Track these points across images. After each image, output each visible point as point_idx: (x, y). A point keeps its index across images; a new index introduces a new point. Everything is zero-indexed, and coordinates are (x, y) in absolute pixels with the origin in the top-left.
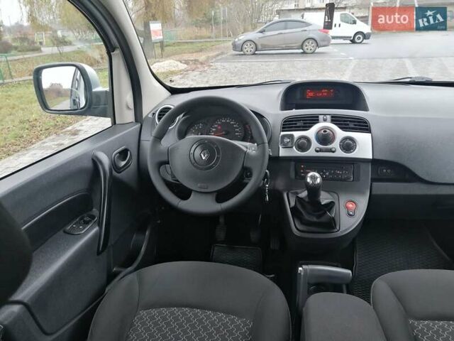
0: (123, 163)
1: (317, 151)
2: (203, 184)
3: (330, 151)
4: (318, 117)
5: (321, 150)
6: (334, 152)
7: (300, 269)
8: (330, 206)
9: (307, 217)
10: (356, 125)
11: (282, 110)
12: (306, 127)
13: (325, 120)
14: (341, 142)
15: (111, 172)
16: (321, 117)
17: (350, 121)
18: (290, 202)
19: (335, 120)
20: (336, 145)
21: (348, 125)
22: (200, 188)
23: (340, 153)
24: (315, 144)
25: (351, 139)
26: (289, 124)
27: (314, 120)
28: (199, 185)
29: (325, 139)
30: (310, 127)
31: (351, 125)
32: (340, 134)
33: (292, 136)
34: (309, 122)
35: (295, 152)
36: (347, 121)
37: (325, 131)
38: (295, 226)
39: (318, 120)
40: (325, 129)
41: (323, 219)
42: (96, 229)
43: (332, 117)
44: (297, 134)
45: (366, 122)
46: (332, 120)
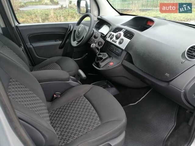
1: (112, 41)
4: (123, 29)
10: (130, 36)
12: (117, 32)
23: (117, 44)
36: (128, 33)
42: (61, 42)
43: (126, 30)
45: (133, 36)
46: (125, 32)
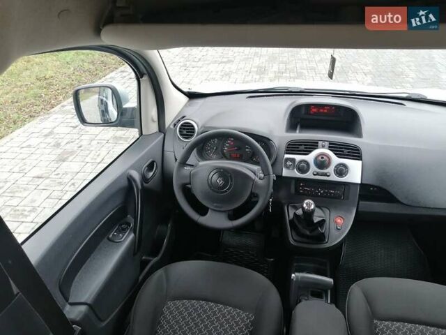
0: (151, 174)
1: (314, 175)
2: (218, 205)
3: (325, 175)
4: (317, 143)
5: (318, 174)
6: (328, 176)
7: (293, 275)
8: (322, 223)
9: (302, 230)
10: (349, 152)
11: (287, 130)
12: (307, 151)
13: (323, 147)
14: (336, 167)
15: (142, 185)
16: (320, 143)
17: (345, 149)
18: (290, 213)
19: (332, 146)
20: (331, 170)
21: (343, 151)
22: (216, 207)
23: (334, 178)
24: (313, 168)
25: (345, 166)
26: (294, 147)
27: (312, 145)
28: (215, 204)
29: (322, 164)
30: (311, 152)
31: (346, 152)
32: (336, 160)
33: (293, 160)
34: (310, 146)
35: (296, 174)
36: (342, 148)
37: (322, 158)
38: (292, 238)
39: (317, 146)
40: (323, 155)
41: (315, 233)
42: (132, 236)
43: (330, 144)
44: (298, 158)
45: (358, 150)
46: (329, 147)
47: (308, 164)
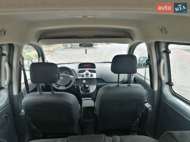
3: (88, 77)
5: (86, 77)
7: (82, 99)
8: (88, 87)
9: (84, 90)
11: (78, 69)
13: (87, 71)
18: (80, 88)
19: (89, 71)
20: (89, 75)
21: (92, 71)
24: (85, 76)
25: (92, 74)
26: (80, 72)
27: (85, 71)
28: (61, 84)
29: (87, 74)
32: (90, 73)
33: (80, 74)
34: (84, 71)
35: (81, 77)
38: (81, 92)
41: (87, 90)
44: (81, 74)
47: (84, 75)
